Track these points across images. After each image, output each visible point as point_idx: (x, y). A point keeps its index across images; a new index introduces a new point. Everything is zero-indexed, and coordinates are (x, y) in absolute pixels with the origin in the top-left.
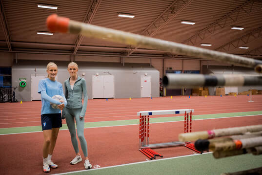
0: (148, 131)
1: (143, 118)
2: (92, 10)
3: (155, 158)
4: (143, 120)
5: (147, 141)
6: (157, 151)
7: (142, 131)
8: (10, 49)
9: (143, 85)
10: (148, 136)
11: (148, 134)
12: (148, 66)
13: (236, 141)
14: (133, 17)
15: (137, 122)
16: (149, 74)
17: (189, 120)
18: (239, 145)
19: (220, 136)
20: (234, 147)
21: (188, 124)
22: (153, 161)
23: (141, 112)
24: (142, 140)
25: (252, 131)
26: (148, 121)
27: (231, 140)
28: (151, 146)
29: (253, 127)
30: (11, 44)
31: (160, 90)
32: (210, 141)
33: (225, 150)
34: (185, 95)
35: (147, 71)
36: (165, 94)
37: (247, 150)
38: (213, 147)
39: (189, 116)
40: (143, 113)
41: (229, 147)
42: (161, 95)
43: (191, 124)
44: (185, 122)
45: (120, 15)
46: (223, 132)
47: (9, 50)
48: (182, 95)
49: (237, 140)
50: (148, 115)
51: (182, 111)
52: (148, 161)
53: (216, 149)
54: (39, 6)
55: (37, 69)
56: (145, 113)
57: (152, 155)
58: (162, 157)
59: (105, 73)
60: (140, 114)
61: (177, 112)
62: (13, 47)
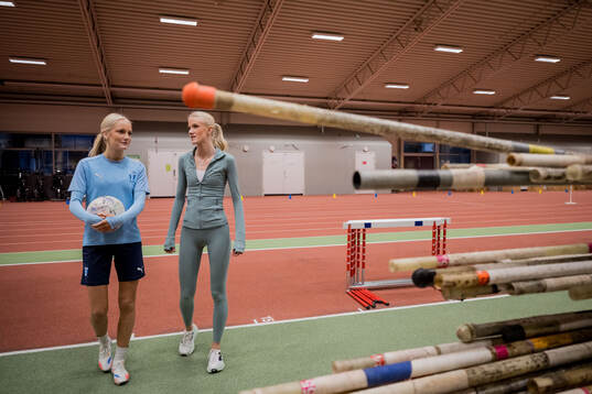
0: (364, 257)
1: (353, 234)
2: (261, 27)
3: (374, 307)
4: (353, 236)
5: (360, 277)
6: (379, 295)
7: (352, 257)
8: (109, 100)
10: (363, 267)
11: (363, 264)
13: (479, 273)
14: (340, 39)
15: (342, 241)
16: (371, 149)
17: (442, 238)
18: (483, 279)
19: (457, 265)
20: (474, 281)
21: (439, 244)
22: (371, 311)
23: (350, 222)
24: (352, 273)
25: (515, 258)
26: (364, 238)
27: (474, 270)
28: (367, 284)
29: (517, 251)
30: (111, 93)
32: (438, 271)
33: (459, 285)
35: (367, 144)
37: (499, 288)
38: (441, 281)
39: (442, 231)
40: (355, 224)
41: (467, 282)
43: (444, 245)
44: (434, 241)
45: (316, 36)
46: (464, 258)
47: (106, 102)
49: (481, 271)
50: (363, 227)
51: (428, 221)
52: (362, 311)
53: (444, 284)
54: (163, 20)
55: (159, 140)
56: (358, 223)
57: (369, 300)
58: (388, 305)
59: (287, 145)
60: (349, 225)
61: (419, 224)
62: (115, 98)
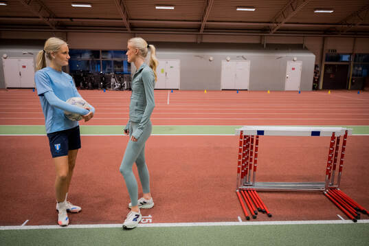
0: (256, 161)
3: (255, 218)
7: (244, 161)
9: (289, 73)
10: (255, 170)
11: (255, 167)
12: (299, 48)
16: (299, 59)
22: (250, 223)
23: (242, 128)
24: (244, 175)
26: (257, 144)
30: (129, 24)
31: (314, 81)
34: (352, 89)
35: (296, 55)
36: (321, 87)
40: (247, 131)
42: (315, 88)
47: (126, 30)
48: (348, 89)
51: (326, 130)
52: (241, 223)
58: (270, 216)
59: (238, 57)
60: (242, 132)
61: (316, 134)
62: (133, 27)
